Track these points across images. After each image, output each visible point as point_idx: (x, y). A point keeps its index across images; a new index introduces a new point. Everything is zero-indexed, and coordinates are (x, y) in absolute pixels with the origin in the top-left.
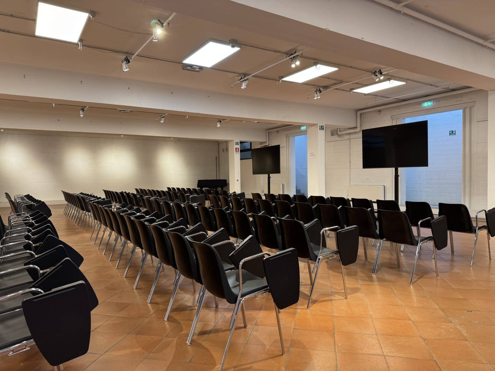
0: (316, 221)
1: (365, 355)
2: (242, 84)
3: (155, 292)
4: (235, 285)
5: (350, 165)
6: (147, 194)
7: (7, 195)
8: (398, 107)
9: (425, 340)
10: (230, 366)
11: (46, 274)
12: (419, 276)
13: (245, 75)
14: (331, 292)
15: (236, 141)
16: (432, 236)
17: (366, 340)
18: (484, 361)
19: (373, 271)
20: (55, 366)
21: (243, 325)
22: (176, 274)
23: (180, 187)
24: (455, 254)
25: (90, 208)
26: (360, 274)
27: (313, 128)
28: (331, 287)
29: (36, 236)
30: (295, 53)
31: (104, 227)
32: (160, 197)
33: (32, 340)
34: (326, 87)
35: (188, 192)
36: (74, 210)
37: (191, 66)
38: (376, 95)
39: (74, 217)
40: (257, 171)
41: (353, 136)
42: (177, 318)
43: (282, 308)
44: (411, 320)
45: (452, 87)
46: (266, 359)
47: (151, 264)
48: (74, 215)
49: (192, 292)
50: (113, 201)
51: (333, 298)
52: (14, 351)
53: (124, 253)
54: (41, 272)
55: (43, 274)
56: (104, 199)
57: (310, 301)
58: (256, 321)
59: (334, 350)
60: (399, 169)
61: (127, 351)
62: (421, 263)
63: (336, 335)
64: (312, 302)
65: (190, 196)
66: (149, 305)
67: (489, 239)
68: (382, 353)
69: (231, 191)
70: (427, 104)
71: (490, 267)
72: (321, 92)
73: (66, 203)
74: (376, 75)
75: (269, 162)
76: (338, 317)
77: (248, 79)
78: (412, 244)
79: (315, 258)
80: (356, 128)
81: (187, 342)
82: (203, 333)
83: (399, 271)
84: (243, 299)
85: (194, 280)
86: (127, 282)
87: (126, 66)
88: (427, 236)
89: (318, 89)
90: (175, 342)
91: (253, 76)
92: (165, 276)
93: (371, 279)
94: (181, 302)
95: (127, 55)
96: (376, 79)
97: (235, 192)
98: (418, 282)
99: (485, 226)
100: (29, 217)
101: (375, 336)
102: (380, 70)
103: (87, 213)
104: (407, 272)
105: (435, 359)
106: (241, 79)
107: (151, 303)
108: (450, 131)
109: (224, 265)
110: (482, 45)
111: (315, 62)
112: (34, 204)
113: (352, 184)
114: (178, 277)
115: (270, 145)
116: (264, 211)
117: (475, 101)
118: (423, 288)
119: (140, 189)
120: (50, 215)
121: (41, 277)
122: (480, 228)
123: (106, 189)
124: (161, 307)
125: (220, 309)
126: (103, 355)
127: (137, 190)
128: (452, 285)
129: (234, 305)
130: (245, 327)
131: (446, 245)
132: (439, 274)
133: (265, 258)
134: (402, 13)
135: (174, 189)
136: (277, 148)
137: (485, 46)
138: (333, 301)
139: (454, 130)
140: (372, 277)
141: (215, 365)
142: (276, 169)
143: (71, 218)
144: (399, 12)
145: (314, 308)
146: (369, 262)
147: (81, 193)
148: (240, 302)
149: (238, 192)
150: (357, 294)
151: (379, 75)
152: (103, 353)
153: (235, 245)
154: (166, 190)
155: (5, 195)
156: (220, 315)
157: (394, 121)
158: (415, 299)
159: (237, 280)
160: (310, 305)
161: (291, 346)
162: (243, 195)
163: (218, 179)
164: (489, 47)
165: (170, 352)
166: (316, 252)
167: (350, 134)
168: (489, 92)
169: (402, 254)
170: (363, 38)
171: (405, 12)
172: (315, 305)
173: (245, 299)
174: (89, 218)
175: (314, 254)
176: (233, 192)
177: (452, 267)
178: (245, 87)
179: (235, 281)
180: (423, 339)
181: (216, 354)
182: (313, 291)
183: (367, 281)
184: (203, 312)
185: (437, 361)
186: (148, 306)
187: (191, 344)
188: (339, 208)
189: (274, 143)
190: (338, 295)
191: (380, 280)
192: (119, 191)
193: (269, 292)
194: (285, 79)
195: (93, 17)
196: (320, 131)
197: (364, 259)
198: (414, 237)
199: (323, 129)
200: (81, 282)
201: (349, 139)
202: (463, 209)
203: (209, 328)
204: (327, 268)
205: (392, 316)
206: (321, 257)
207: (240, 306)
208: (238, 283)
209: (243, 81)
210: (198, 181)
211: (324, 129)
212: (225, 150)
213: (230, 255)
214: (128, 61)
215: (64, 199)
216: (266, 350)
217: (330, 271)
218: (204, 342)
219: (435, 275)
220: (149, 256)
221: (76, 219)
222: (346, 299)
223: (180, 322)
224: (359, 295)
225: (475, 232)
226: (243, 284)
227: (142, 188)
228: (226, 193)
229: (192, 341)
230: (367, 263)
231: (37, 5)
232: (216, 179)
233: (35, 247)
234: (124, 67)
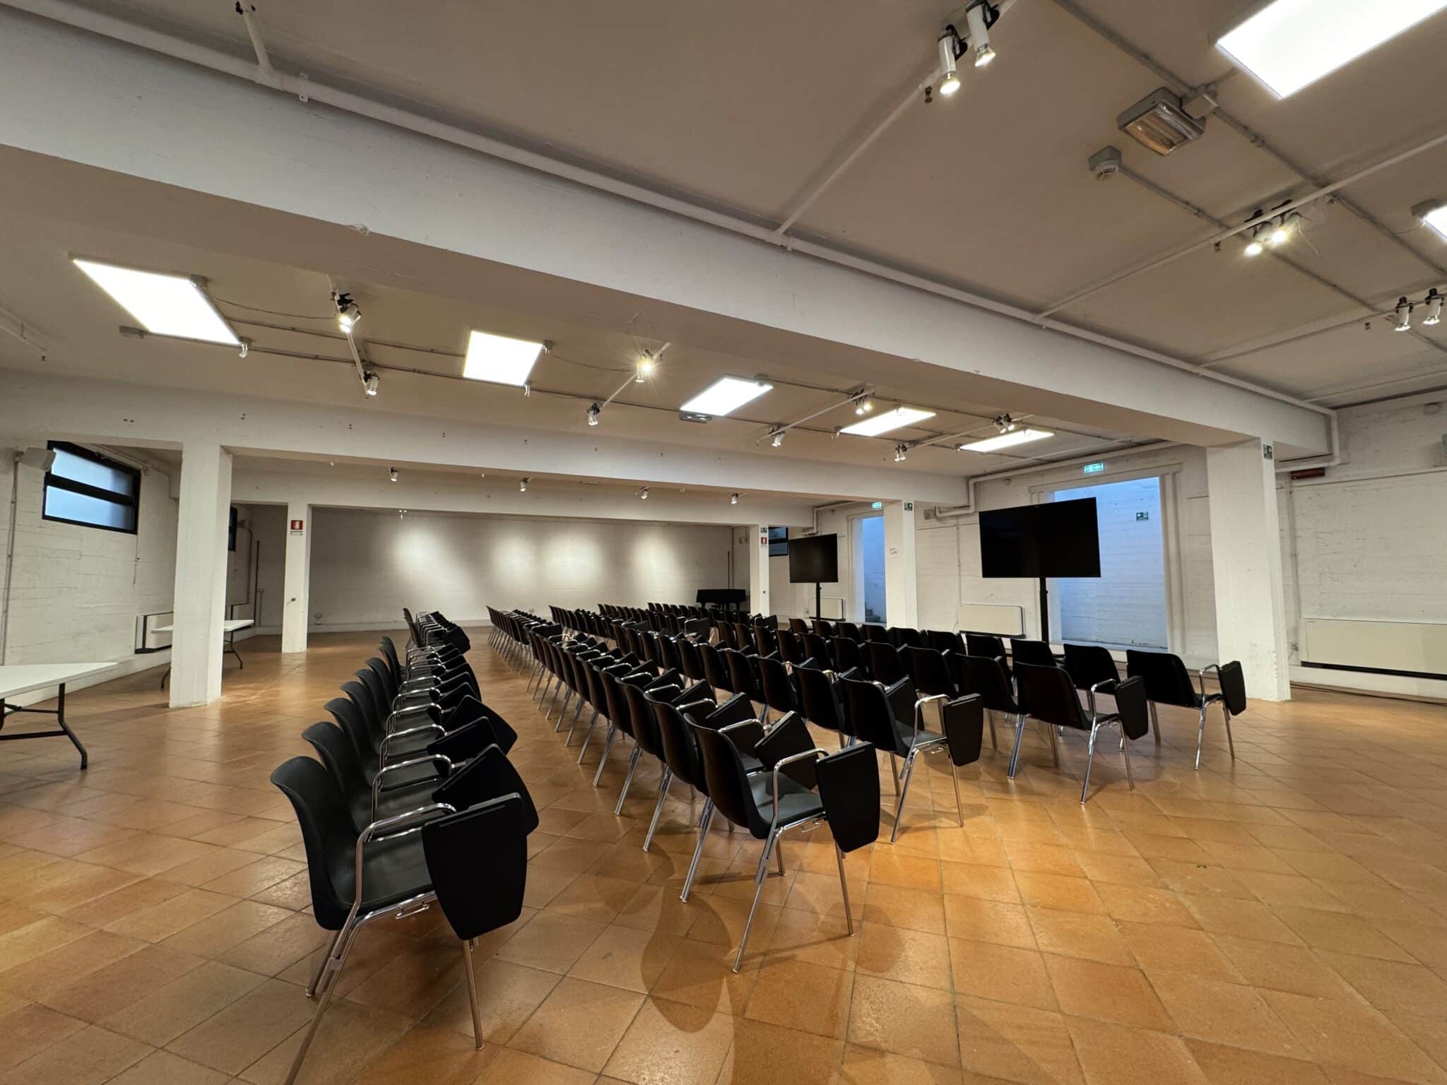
0: (905, 682)
1: (1003, 947)
2: (774, 439)
3: (629, 796)
4: (765, 801)
5: (960, 570)
6: (616, 616)
7: (407, 612)
8: (1041, 473)
9: (1118, 922)
10: (757, 952)
11: (460, 771)
12: (1097, 787)
13: (780, 425)
14: (933, 811)
15: (761, 526)
16: (1117, 712)
17: (1004, 915)
18: (1241, 979)
19: (1009, 772)
20: (466, 939)
21: (777, 870)
22: (664, 770)
23: (669, 604)
24: (1163, 742)
25: (528, 637)
26: (985, 777)
27: (895, 507)
28: (933, 802)
29: (446, 694)
30: (862, 391)
31: (549, 672)
32: (637, 622)
33: (433, 892)
34: (914, 442)
35: (681, 613)
36: (503, 639)
37: (693, 415)
38: (1001, 454)
39: (503, 650)
40: (798, 576)
41: (962, 521)
42: (664, 848)
43: (848, 850)
44: (1086, 877)
45: (1137, 439)
46: (819, 943)
47: (622, 742)
48: (504, 647)
49: (688, 799)
50: (564, 625)
51: (937, 825)
52: (405, 910)
53: (581, 718)
54: (453, 766)
55: (456, 769)
56: (550, 623)
57: (897, 828)
58: (799, 863)
59: (943, 933)
60: (1048, 580)
61: (581, 907)
62: (1099, 759)
63: (946, 902)
64: (900, 829)
65: (684, 620)
66: (618, 818)
67: (1228, 719)
68: (1036, 946)
69: (753, 613)
70: (1092, 469)
71: (1233, 774)
72: (906, 450)
73: (492, 624)
74: (1001, 424)
75: (817, 561)
76: (949, 862)
77: (783, 432)
78: (1081, 727)
79: (905, 752)
80: (967, 507)
81: (681, 897)
82: (707, 881)
83: (1058, 774)
84: (780, 832)
85: (694, 787)
86: (582, 772)
87: (593, 418)
88: (1109, 713)
89: (901, 446)
90: (660, 895)
91: (794, 427)
92: (645, 764)
93: (1005, 789)
94: (671, 817)
95: (595, 401)
96: (1002, 429)
97: (760, 615)
98: (1095, 798)
99: (1218, 695)
100: (437, 656)
101: (1020, 908)
102: (1008, 415)
103: (523, 645)
104: (1073, 777)
105: (1142, 966)
106: (773, 431)
107: (621, 814)
108: (1137, 514)
109: (743, 760)
110: (1191, 373)
111: (896, 403)
112: (445, 631)
113: (963, 602)
114: (666, 775)
115: (819, 534)
116: (811, 659)
117: (1181, 463)
118: (1106, 811)
119: (606, 606)
120: (467, 647)
121: (452, 774)
122: (1210, 698)
123: (554, 606)
124: (639, 824)
125: (736, 835)
126: (541, 912)
127: (600, 606)
128: (1161, 809)
129: (764, 841)
130: (781, 873)
131: (1145, 731)
132: (1136, 784)
133: (818, 761)
134: (1044, 327)
135: (658, 605)
136: (832, 540)
137: (1197, 375)
138: (938, 830)
139: (1144, 511)
140: (1007, 783)
141: (730, 948)
142: (831, 574)
143: (498, 650)
144: (1039, 327)
145: (905, 840)
146: (1000, 753)
147: (516, 611)
148: (774, 837)
149: (766, 614)
150: (982, 817)
151: (1005, 423)
152: (541, 908)
153: (765, 728)
154: (645, 607)
155: (403, 612)
156: (736, 846)
157: (1035, 496)
158: (1091, 832)
159: (769, 791)
160: (897, 835)
161: (865, 918)
162: (773, 620)
163: (731, 588)
164: (1203, 376)
165: (652, 915)
166: (906, 740)
167: (957, 516)
168: (1208, 450)
169: (1061, 739)
170: (978, 372)
171: (1051, 326)
172: (905, 836)
173: (783, 831)
174: (526, 654)
175: (902, 743)
176: (757, 614)
177: (1158, 771)
178: (780, 444)
179: (766, 795)
180: (1113, 920)
181: (731, 925)
182: (902, 808)
183: (996, 791)
184: (711, 838)
185: (1145, 971)
186: (616, 820)
187: (687, 900)
188: (943, 654)
189: (826, 531)
190: (947, 817)
191: (1023, 790)
192: (573, 610)
193: (825, 820)
194: (843, 431)
195: (548, 349)
196: (907, 512)
197: (992, 747)
198: (1083, 713)
199: (911, 509)
200: (515, 795)
201: (957, 526)
202: (1173, 662)
203: (717, 872)
204: (925, 762)
205: (1051, 867)
206: (915, 749)
207: (775, 841)
208: (770, 798)
209: (776, 435)
210: (697, 592)
211: (913, 509)
212: (743, 540)
213: (757, 745)
214: (596, 409)
215: (489, 618)
216: (819, 923)
217: (931, 771)
218: (710, 897)
219: (1127, 785)
220: (619, 732)
221: (506, 653)
222: (961, 826)
223: (669, 855)
224: (985, 820)
225: (1200, 705)
226: (779, 799)
227: (609, 604)
228: (744, 616)
229: (690, 896)
230: (997, 756)
231: (469, 334)
232: (727, 588)
233: (444, 714)
234: (591, 419)
